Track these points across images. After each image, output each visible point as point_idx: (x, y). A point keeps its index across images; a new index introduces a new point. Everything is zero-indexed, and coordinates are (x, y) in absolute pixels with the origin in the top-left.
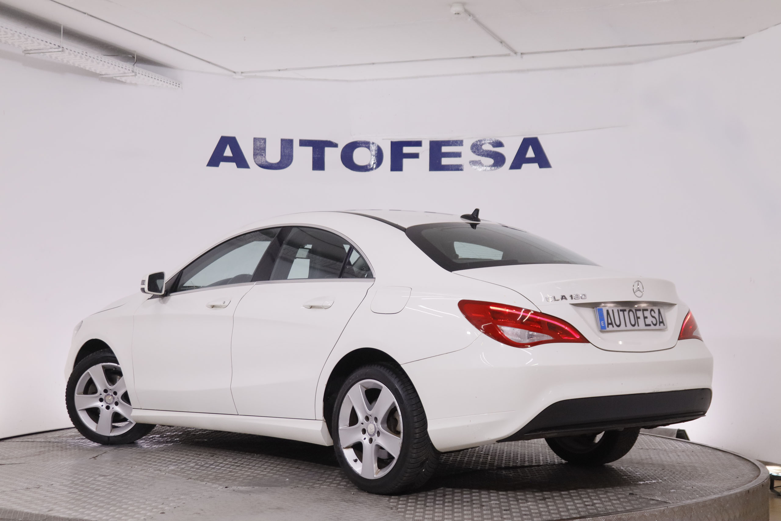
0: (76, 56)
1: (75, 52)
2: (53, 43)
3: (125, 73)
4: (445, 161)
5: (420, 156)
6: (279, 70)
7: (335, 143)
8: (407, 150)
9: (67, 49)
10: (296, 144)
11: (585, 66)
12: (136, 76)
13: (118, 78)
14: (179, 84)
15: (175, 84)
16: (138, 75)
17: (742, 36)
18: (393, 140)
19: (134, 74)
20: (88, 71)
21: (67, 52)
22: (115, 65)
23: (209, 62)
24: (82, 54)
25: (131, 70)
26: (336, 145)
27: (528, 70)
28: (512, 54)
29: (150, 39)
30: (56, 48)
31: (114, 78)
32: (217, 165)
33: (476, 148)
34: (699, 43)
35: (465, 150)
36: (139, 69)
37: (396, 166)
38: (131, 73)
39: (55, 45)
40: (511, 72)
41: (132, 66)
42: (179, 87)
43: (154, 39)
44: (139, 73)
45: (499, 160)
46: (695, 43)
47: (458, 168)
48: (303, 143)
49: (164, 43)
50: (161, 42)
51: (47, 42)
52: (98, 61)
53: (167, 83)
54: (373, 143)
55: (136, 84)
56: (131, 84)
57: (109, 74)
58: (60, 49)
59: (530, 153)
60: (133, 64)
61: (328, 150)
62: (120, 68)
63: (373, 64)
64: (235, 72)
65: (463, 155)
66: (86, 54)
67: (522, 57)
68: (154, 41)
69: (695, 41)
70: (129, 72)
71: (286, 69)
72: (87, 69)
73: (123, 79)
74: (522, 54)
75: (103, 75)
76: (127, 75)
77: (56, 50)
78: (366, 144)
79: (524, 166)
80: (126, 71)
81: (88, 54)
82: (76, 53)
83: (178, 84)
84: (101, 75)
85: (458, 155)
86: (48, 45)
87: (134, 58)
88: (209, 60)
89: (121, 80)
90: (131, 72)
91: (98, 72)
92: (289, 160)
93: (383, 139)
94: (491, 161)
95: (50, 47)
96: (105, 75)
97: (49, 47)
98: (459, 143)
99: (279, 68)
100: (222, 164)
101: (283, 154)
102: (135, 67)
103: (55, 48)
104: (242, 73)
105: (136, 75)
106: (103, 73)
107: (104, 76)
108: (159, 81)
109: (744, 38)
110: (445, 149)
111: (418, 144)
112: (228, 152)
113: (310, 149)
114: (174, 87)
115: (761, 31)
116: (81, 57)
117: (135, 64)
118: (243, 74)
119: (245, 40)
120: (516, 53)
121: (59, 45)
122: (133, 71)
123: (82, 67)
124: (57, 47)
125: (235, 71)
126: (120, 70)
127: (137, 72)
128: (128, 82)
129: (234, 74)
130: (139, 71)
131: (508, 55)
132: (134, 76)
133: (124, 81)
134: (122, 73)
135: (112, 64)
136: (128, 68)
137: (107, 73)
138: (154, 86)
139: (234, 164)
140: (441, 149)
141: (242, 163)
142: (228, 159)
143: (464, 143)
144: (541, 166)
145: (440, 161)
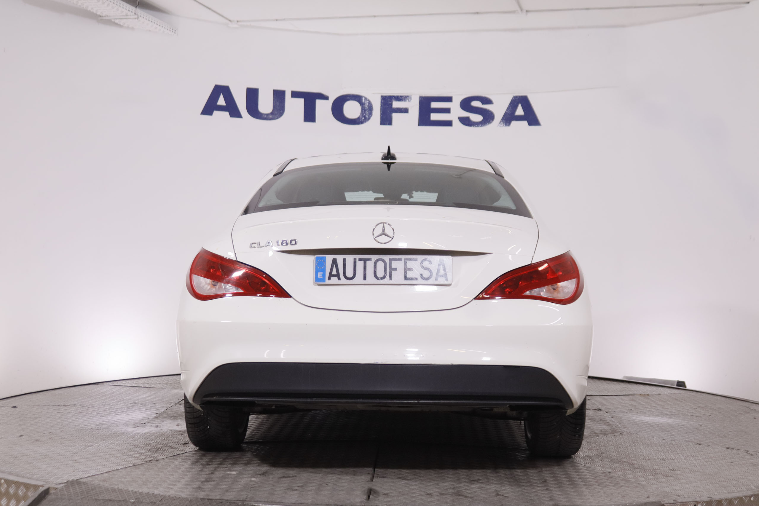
3: (127, 15)
4: (434, 117)
5: (410, 111)
6: (277, 20)
7: (327, 96)
8: (396, 104)
10: (288, 95)
11: (579, 27)
12: (138, 20)
13: (117, 21)
14: (175, 31)
15: (171, 30)
16: (140, 18)
18: (383, 95)
19: (136, 16)
20: (89, 11)
23: (210, 9)
25: (134, 12)
26: (326, 98)
27: (522, 30)
28: (518, 10)
31: (113, 20)
32: (211, 114)
33: (466, 104)
34: (704, 7)
35: (455, 106)
36: (140, 11)
37: (386, 120)
38: (133, 15)
40: (505, 30)
41: (135, 8)
42: (175, 33)
44: (141, 16)
45: (488, 117)
46: (700, 7)
47: (449, 123)
48: (295, 94)
52: (104, 1)
53: (165, 28)
54: (363, 97)
55: (133, 29)
56: (128, 28)
57: (109, 16)
59: (520, 111)
60: (136, 6)
61: (319, 103)
62: (124, 10)
64: (230, 21)
65: (452, 111)
67: (526, 15)
69: (700, 5)
72: (89, 9)
73: (121, 22)
74: (527, 11)
75: (103, 16)
76: (129, 17)
79: (514, 123)
80: (129, 13)
84: (100, 16)
85: (447, 111)
87: (137, 1)
88: (209, 7)
89: (119, 23)
90: (133, 14)
91: (99, 13)
92: (281, 111)
93: (373, 93)
94: (480, 118)
96: (105, 16)
98: (449, 99)
99: (278, 18)
100: (216, 113)
101: (275, 105)
102: (138, 9)
104: (238, 21)
105: (138, 18)
106: (104, 15)
107: (104, 18)
108: (158, 26)
109: (748, 3)
110: (434, 105)
111: (408, 99)
112: (221, 102)
113: (301, 101)
114: (170, 33)
117: (138, 7)
118: (239, 23)
120: (522, 10)
122: (135, 14)
123: (84, 7)
125: (231, 19)
126: (123, 12)
127: (139, 14)
128: (126, 25)
129: (229, 22)
130: (141, 14)
131: (514, 12)
132: (136, 18)
133: (122, 24)
134: (123, 16)
135: (117, 5)
136: (131, 10)
137: (108, 15)
138: (150, 31)
139: (227, 114)
140: (430, 105)
141: (235, 112)
142: (221, 108)
143: (454, 99)
144: (530, 124)
145: (429, 117)
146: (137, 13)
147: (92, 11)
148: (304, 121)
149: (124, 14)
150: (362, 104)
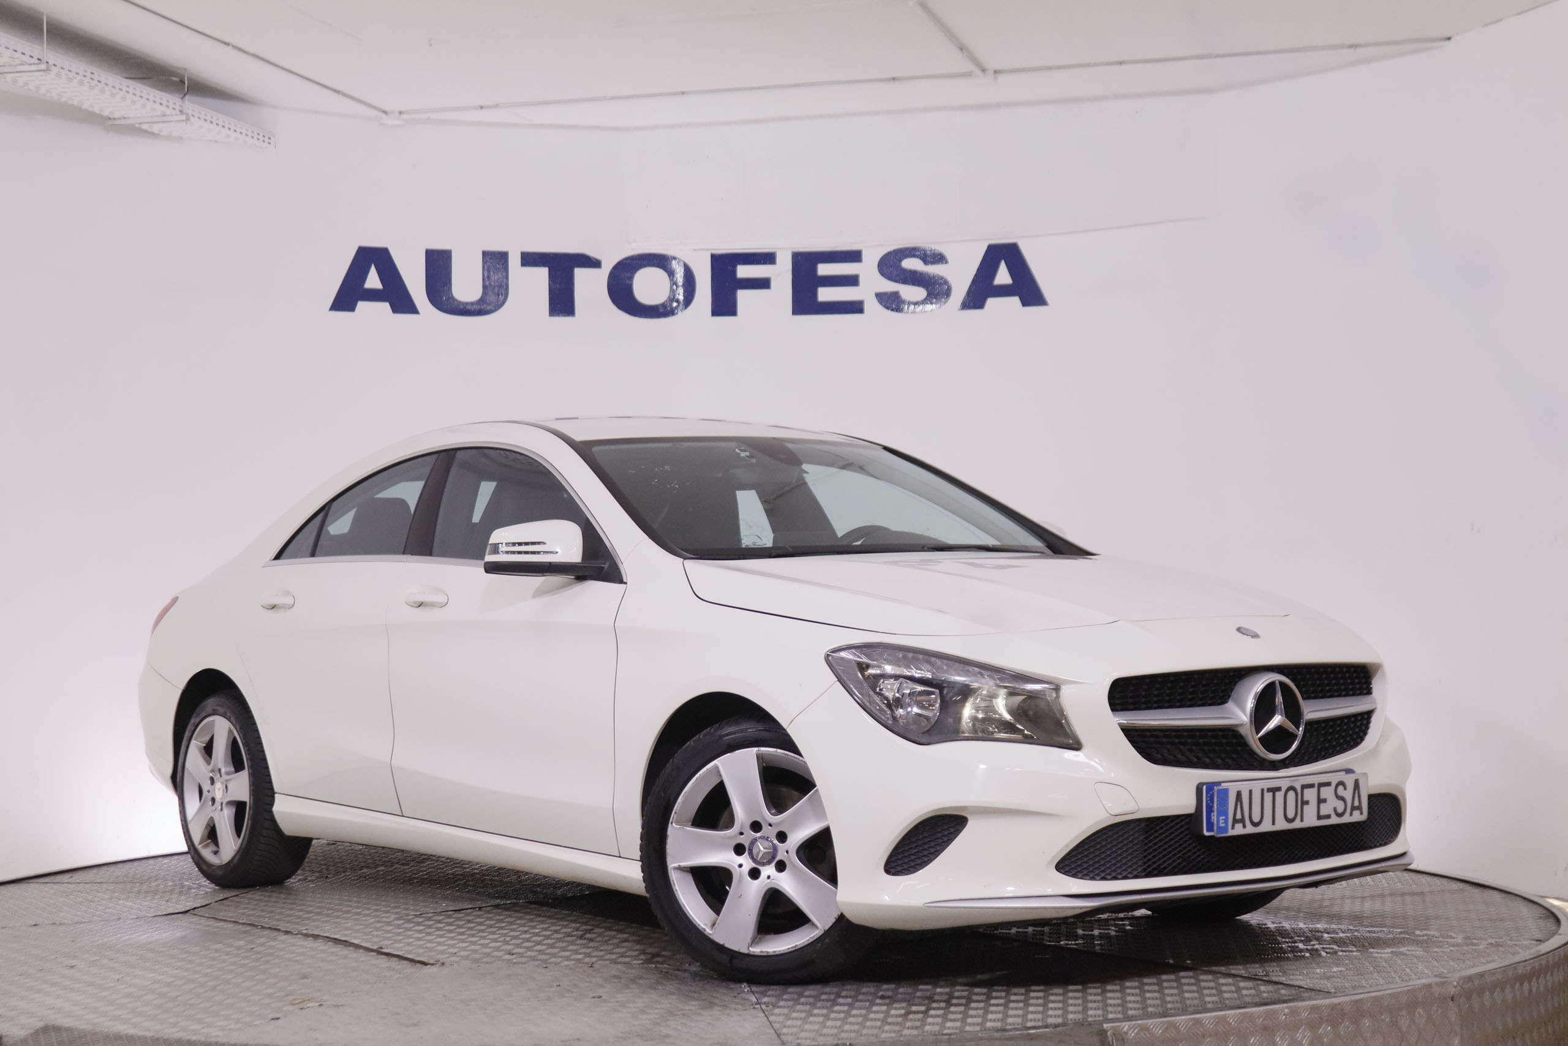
0: (70, 80)
1: (70, 71)
2: (28, 53)
3: (164, 115)
4: (825, 294)
5: (772, 284)
6: (482, 107)
7: (596, 260)
8: (744, 271)
9: (54, 65)
10: (514, 261)
11: (1118, 97)
12: (188, 122)
13: (145, 127)
14: (269, 138)
15: (261, 137)
16: (192, 119)
17: (1448, 35)
18: (715, 252)
19: (183, 117)
20: (86, 111)
21: (55, 70)
22: (148, 99)
23: (338, 92)
24: (84, 76)
25: (178, 108)
26: (595, 264)
27: (998, 105)
28: (978, 72)
29: (227, 44)
30: (35, 64)
31: (137, 126)
32: (351, 308)
33: (890, 265)
34: (1358, 50)
35: (867, 270)
36: (192, 105)
37: (724, 305)
38: (176, 115)
39: (31, 57)
40: (962, 108)
41: (180, 100)
42: (269, 143)
43: (234, 44)
44: (193, 116)
45: (937, 290)
46: (1351, 50)
47: (855, 308)
48: (530, 259)
49: (252, 51)
50: (246, 49)
51: (15, 51)
52: (114, 91)
53: (247, 135)
54: (675, 258)
55: (179, 139)
56: (169, 138)
57: (128, 118)
58: (43, 66)
59: (1003, 276)
60: (181, 96)
61: (581, 275)
62: (157, 106)
63: (683, 93)
64: (385, 112)
65: (861, 280)
66: (92, 76)
67: (995, 79)
68: (234, 47)
69: (1351, 46)
70: (174, 112)
71: (496, 106)
72: (85, 106)
73: (155, 129)
74: (996, 72)
75: (114, 119)
76: (170, 118)
77: (33, 68)
78: (660, 261)
79: (991, 302)
80: (168, 111)
81: (95, 77)
82: (71, 75)
83: (267, 138)
84: (110, 119)
85: (852, 281)
86: (18, 58)
87: (184, 83)
88: (337, 88)
89: (149, 130)
90: (179, 113)
91: (106, 113)
92: (500, 296)
93: (695, 250)
94: (920, 293)
95: (22, 61)
96: (120, 119)
97: (17, 62)
98: (854, 256)
99: (483, 104)
100: (361, 305)
101: (487, 283)
102: (187, 103)
103: (31, 64)
104: (400, 113)
105: (188, 119)
106: (116, 116)
107: (118, 122)
108: (231, 133)
109: (1449, 39)
110: (824, 270)
111: (768, 258)
112: (373, 281)
113: (543, 273)
114: (259, 143)
115: (1486, 25)
116: (81, 83)
117: (187, 97)
118: (404, 116)
119: (431, 45)
120: (984, 70)
121: (40, 57)
122: (181, 111)
123: (75, 103)
124: (35, 60)
125: (386, 109)
126: (155, 110)
127: (190, 112)
128: (164, 133)
129: (384, 116)
130: (193, 111)
131: (968, 75)
132: (183, 121)
133: (156, 132)
134: (157, 116)
135: (141, 97)
136: (171, 105)
137: (125, 116)
138: (216, 141)
139: (386, 306)
140: (815, 270)
141: (402, 303)
142: (373, 296)
143: (864, 256)
144: (1025, 303)
145: (815, 295)
146: (184, 111)
147: (91, 109)
148: (550, 316)
149: (158, 113)
150: (671, 274)
